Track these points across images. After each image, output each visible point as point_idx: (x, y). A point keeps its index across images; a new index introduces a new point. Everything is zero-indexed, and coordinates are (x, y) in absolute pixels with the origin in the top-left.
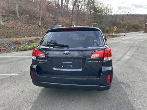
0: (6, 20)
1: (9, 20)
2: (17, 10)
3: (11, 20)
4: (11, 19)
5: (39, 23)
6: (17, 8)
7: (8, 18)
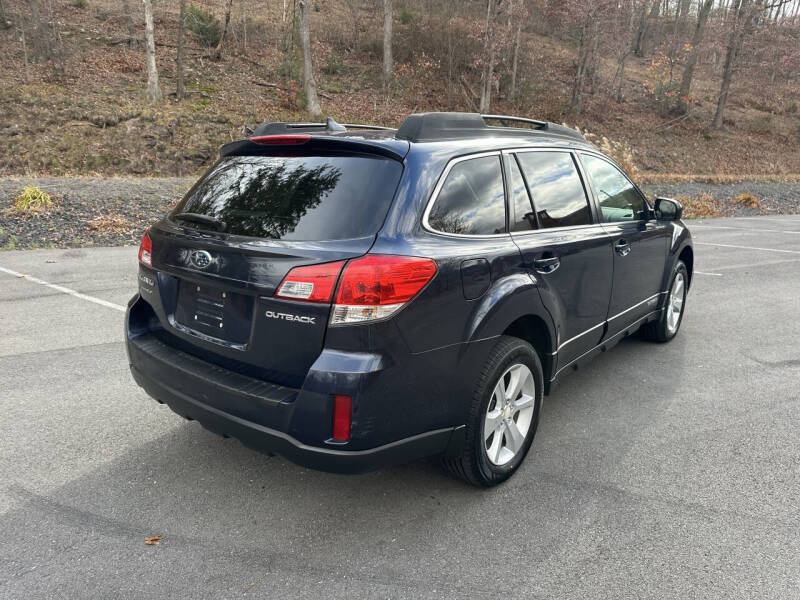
0: (335, 92)
1: (349, 88)
2: (387, 40)
3: (357, 90)
4: (355, 85)
5: (483, 101)
6: (388, 28)
7: (345, 80)
